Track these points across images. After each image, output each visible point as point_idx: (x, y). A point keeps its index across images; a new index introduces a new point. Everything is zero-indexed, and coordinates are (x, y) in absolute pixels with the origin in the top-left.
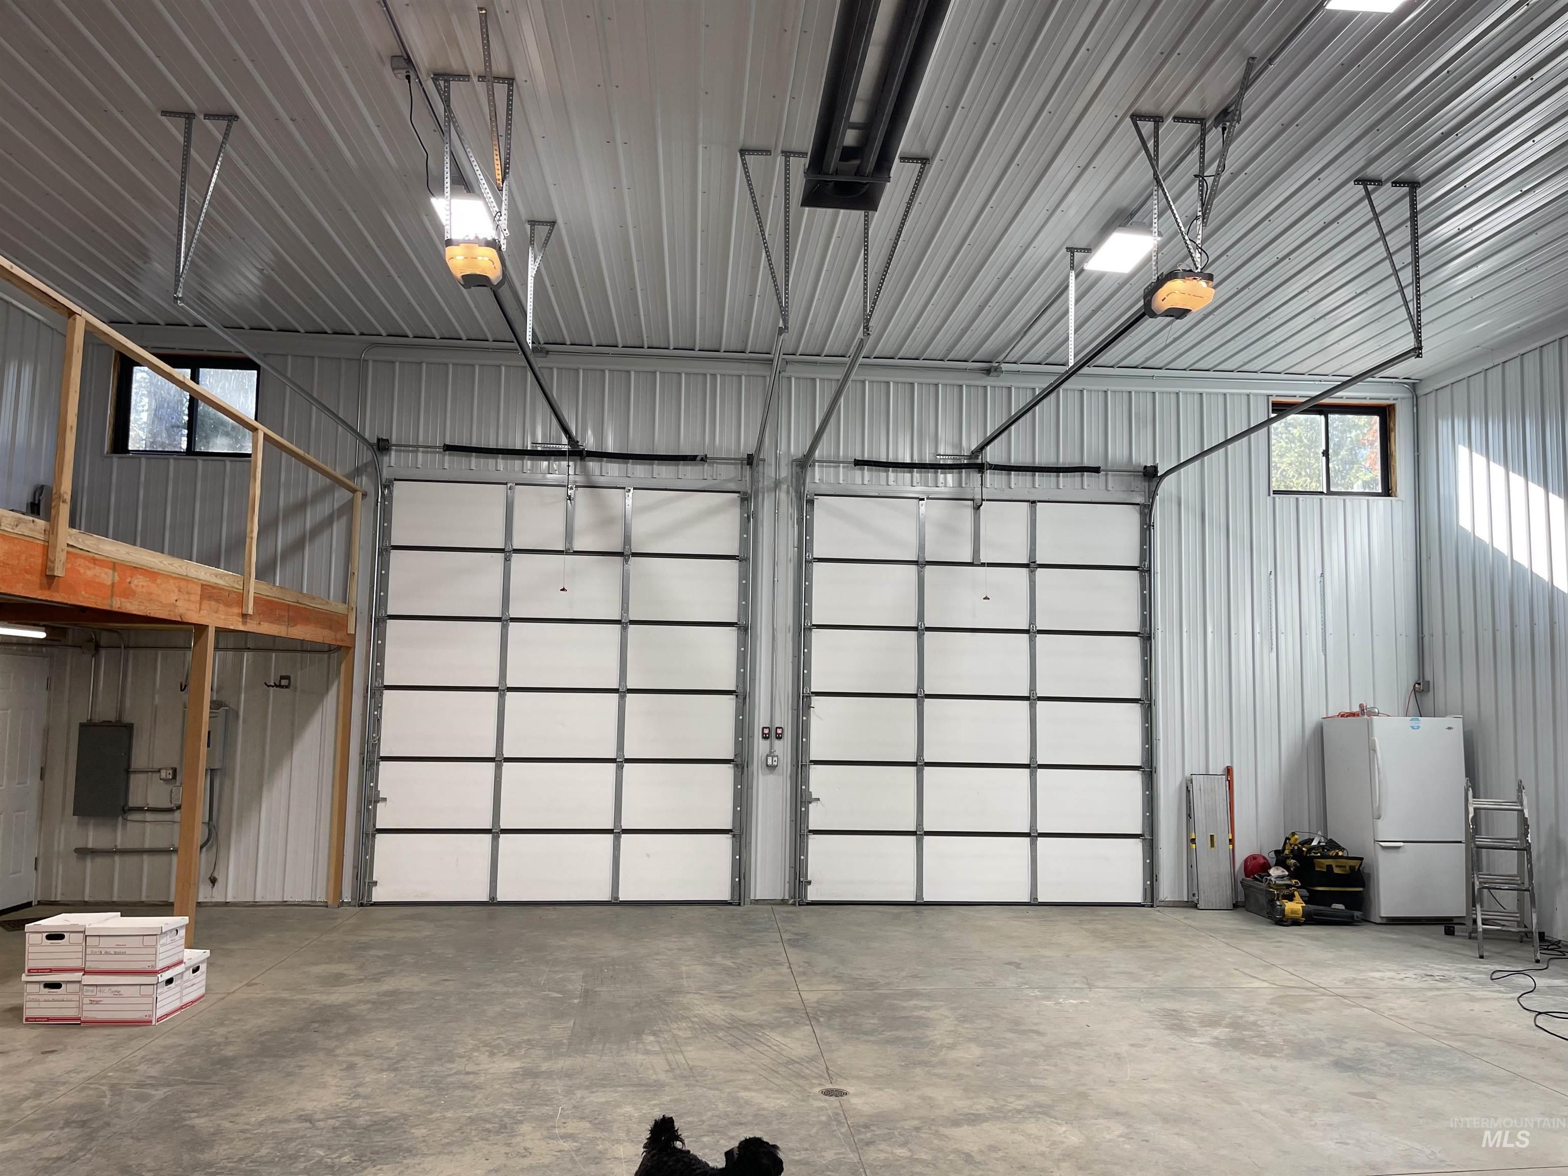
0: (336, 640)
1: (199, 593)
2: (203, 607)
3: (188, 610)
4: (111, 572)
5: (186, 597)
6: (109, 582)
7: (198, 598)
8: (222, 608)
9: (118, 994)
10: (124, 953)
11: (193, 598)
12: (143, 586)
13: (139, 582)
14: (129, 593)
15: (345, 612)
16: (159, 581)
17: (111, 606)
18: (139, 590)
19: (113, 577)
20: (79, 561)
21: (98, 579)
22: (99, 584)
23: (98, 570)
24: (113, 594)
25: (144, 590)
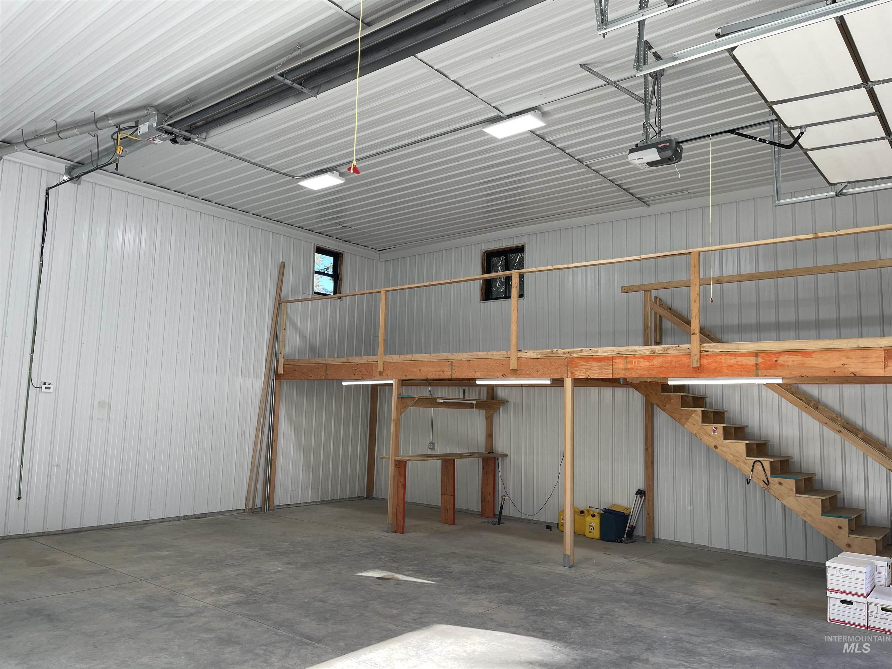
4: (754, 358)
6: (752, 363)
12: (792, 361)
18: (789, 363)
19: (757, 360)
20: (720, 357)
21: (740, 363)
22: (741, 365)
23: (739, 359)
24: (757, 369)
25: (795, 362)
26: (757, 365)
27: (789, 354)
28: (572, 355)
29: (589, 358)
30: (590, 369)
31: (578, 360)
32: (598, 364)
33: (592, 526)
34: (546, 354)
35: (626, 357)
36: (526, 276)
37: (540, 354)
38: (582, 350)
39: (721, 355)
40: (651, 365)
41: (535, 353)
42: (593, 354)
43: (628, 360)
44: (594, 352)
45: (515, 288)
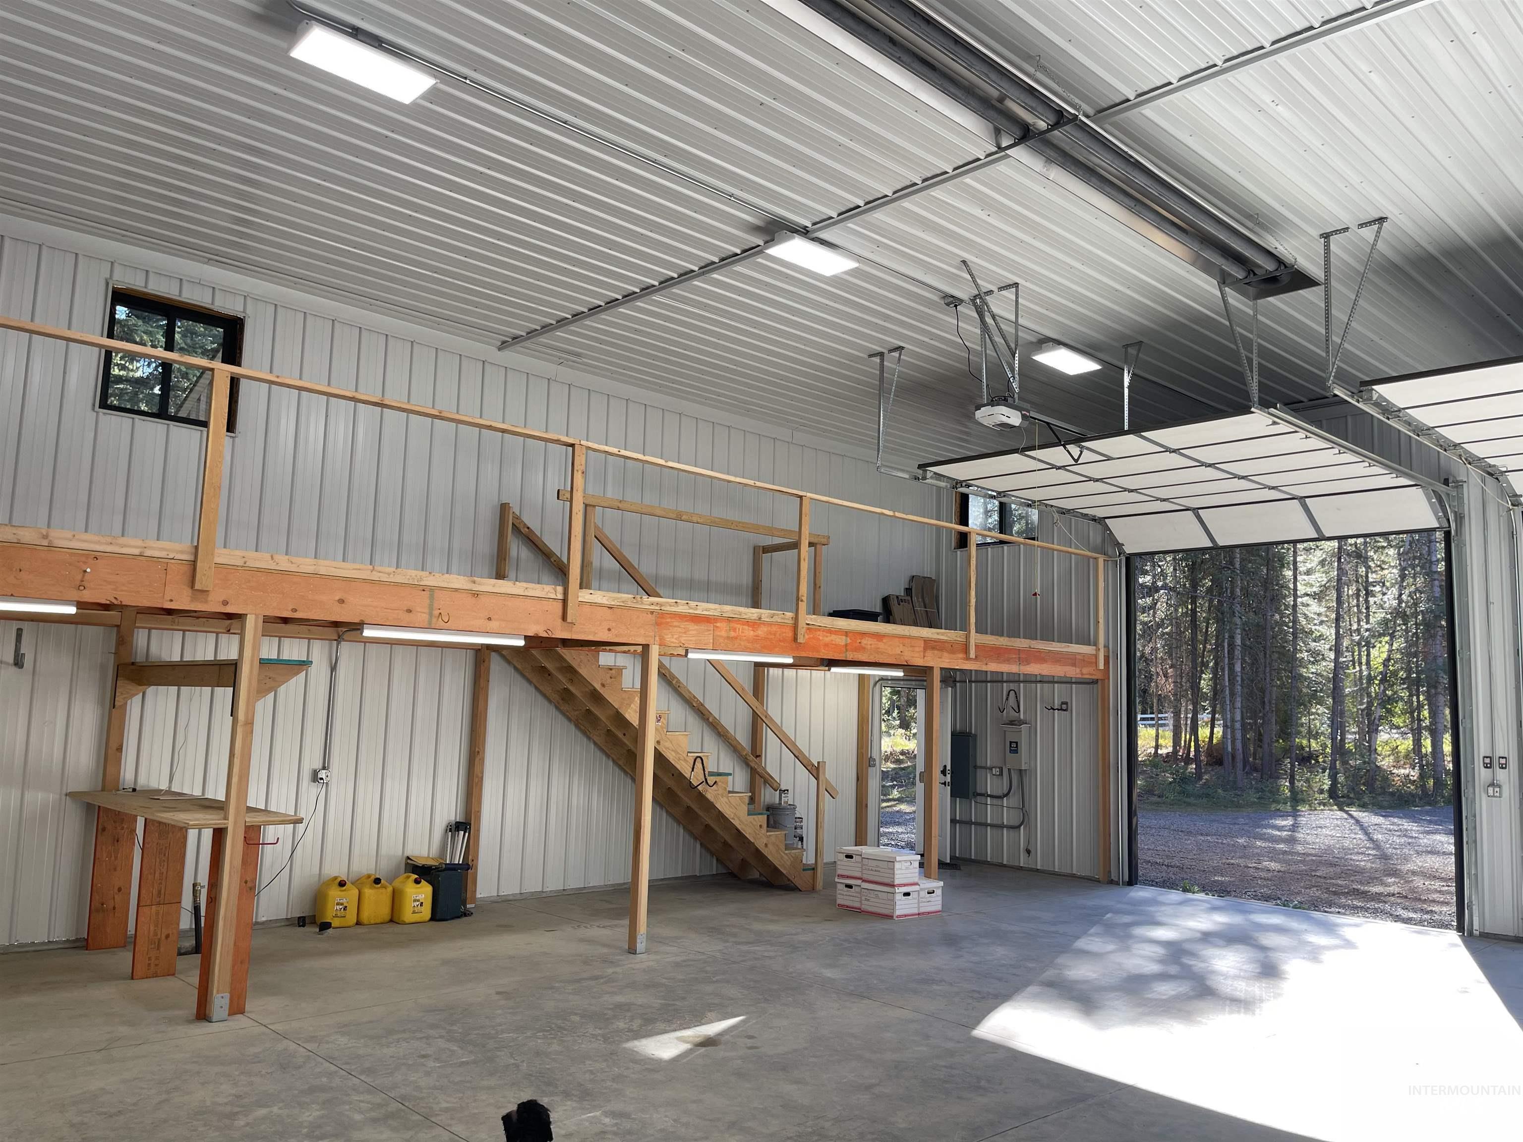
0: (1082, 674)
1: (923, 646)
2: (926, 655)
3: (913, 657)
4: (844, 637)
5: (911, 649)
6: (843, 643)
7: (922, 649)
8: (945, 654)
9: (877, 897)
10: (879, 871)
11: (917, 649)
12: (871, 645)
13: (867, 642)
14: (861, 649)
15: (1094, 652)
16: (884, 641)
17: (846, 657)
18: (869, 647)
19: (846, 640)
20: (818, 633)
21: (834, 642)
22: (835, 645)
23: (833, 637)
24: (847, 650)
25: (873, 646)
26: (846, 645)
27: (869, 637)
28: (662, 608)
29: (685, 616)
30: (685, 633)
31: (671, 618)
32: (696, 627)
33: (418, 901)
34: (623, 602)
35: (730, 621)
36: (243, 383)
37: (614, 600)
38: (676, 602)
39: (819, 630)
40: (756, 636)
41: (607, 598)
42: (691, 611)
43: (732, 625)
44: (692, 608)
45: (580, 472)
